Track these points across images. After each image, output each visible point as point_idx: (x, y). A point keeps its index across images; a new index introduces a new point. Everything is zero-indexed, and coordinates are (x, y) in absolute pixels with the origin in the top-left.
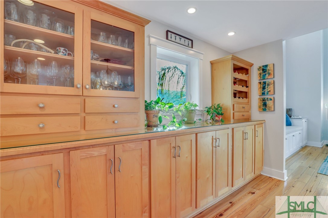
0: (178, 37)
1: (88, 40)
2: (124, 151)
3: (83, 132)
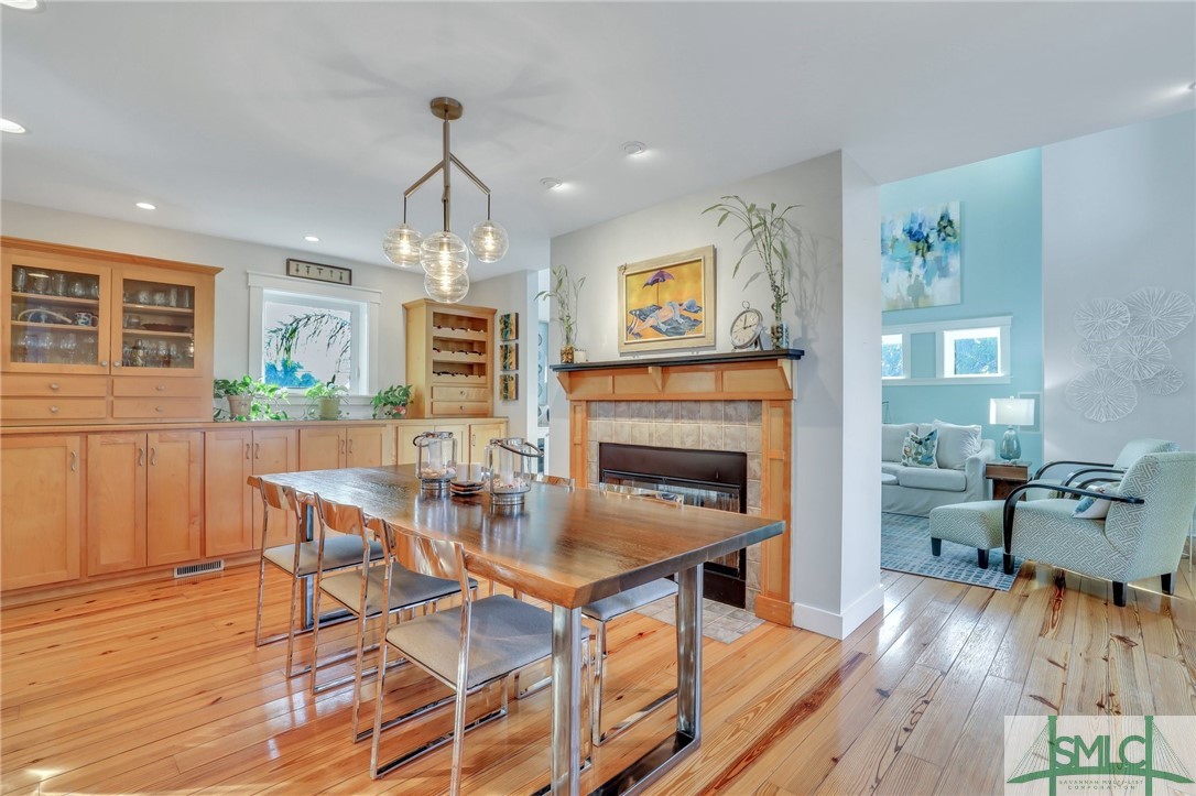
0: (313, 268)
1: (119, 303)
2: (161, 441)
3: (110, 421)
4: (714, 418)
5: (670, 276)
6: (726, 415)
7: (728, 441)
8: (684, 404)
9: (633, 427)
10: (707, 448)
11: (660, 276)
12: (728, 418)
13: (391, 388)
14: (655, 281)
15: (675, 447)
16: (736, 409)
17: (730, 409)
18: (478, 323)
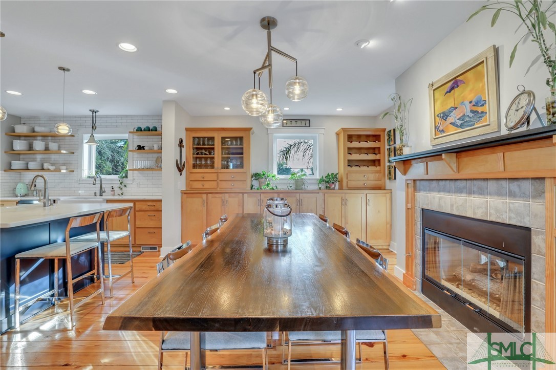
1: (220, 146)
3: (217, 189)
4: (499, 194)
5: (462, 81)
6: (510, 192)
7: (513, 215)
8: (475, 182)
9: (441, 199)
10: (494, 220)
11: (455, 83)
12: (512, 195)
13: (328, 174)
14: (452, 88)
15: (468, 216)
16: (519, 186)
17: (514, 186)
18: (376, 138)
